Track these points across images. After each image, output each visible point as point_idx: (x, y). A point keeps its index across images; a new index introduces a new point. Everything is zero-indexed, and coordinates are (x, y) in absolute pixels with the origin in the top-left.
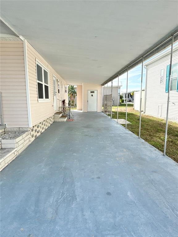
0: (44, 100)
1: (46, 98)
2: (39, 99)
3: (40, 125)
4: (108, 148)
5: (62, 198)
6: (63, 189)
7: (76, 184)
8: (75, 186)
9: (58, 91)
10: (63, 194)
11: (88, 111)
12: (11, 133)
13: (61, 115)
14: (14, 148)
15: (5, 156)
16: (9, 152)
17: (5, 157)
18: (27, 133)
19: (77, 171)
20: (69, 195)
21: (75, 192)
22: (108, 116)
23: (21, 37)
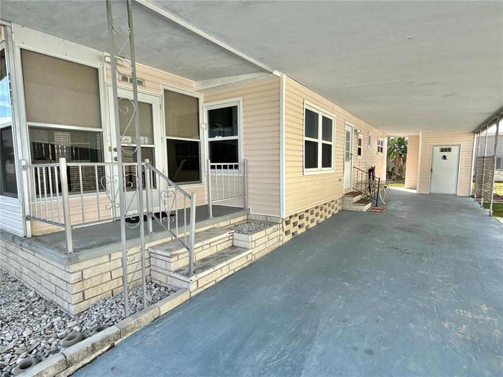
0: (320, 170)
1: (323, 166)
2: (305, 170)
3: (306, 215)
4: (434, 290)
5: (277, 362)
6: (288, 345)
7: (317, 346)
8: (311, 348)
9: (357, 152)
10: (283, 354)
11: (432, 192)
12: (256, 223)
13: (358, 198)
14: (249, 249)
15: (230, 258)
16: (239, 253)
17: (229, 261)
18: (275, 227)
19: (331, 319)
20: (292, 361)
21: (305, 360)
22: (482, 209)
23: (276, 73)
